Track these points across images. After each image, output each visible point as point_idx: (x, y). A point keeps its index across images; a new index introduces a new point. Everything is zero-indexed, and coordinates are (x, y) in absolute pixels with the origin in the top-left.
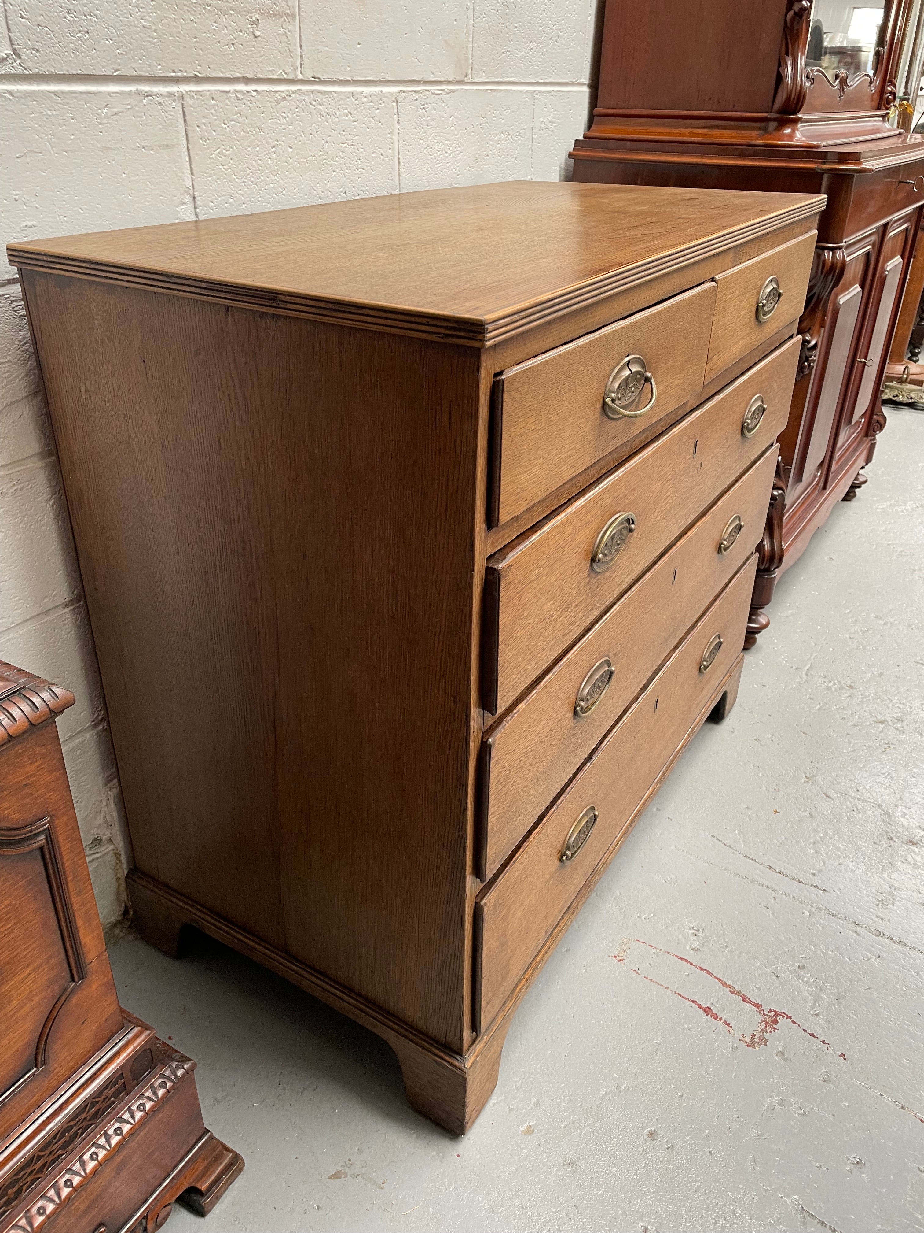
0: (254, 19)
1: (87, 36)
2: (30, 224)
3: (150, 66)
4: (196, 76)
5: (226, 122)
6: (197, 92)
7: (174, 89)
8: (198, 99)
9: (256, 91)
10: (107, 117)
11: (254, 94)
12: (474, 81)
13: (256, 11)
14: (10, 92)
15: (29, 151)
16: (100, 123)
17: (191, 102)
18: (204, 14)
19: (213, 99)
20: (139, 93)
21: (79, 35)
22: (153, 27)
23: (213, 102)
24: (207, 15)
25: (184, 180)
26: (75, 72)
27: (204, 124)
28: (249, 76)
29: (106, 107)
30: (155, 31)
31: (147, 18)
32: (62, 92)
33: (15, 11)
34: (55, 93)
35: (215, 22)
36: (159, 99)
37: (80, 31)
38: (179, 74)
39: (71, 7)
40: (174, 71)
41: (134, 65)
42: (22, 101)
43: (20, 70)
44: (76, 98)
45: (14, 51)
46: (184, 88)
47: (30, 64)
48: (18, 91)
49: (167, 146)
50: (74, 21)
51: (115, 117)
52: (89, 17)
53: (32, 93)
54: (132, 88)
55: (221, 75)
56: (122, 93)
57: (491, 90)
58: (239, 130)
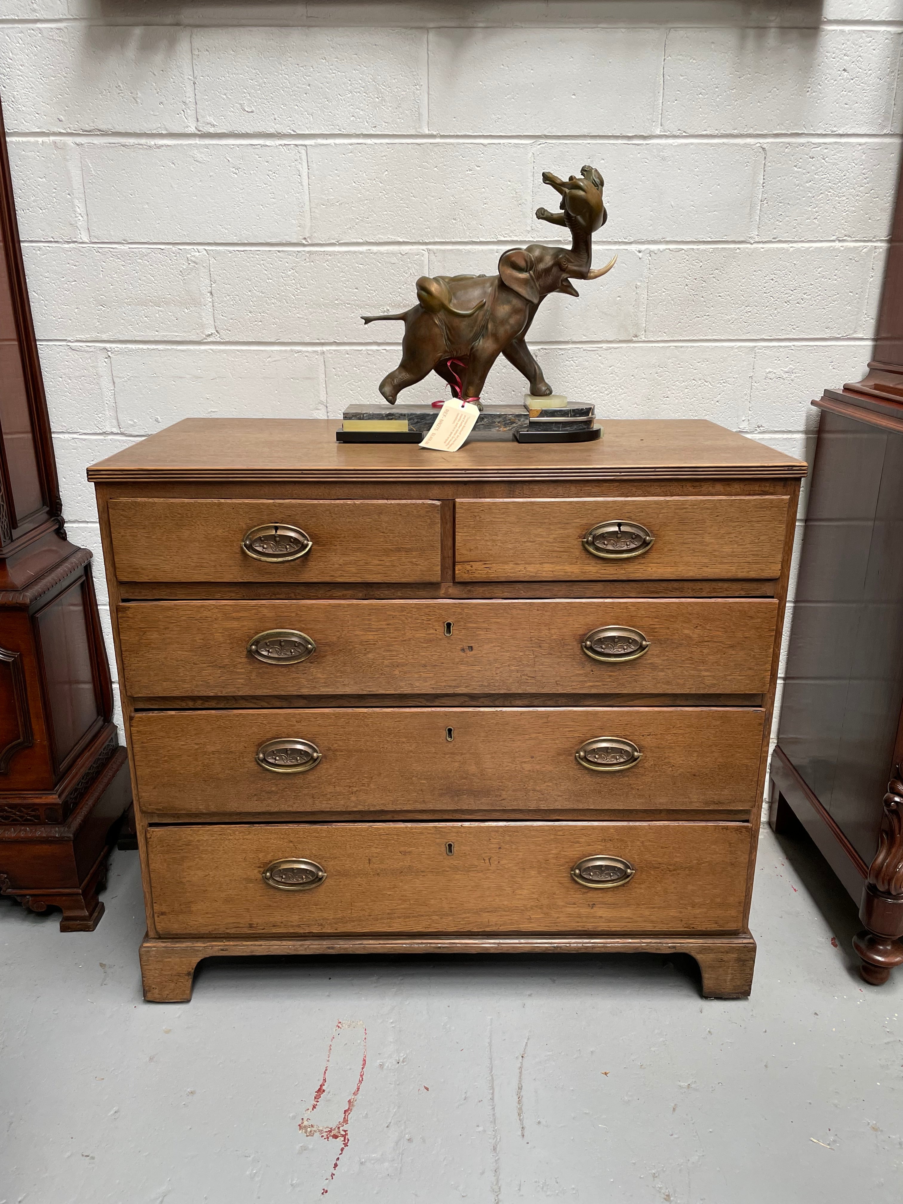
0: (385, 309)
1: (260, 323)
2: (213, 410)
3: (301, 337)
4: (335, 342)
5: (357, 366)
6: (334, 350)
7: (319, 349)
8: (335, 354)
9: (385, 349)
10: (269, 362)
11: (384, 351)
12: (646, 340)
13: (388, 305)
14: (212, 350)
15: (218, 377)
16: (264, 365)
17: (329, 356)
18: (344, 309)
19: (348, 354)
20: (292, 351)
21: (256, 323)
22: (305, 317)
23: (347, 356)
24: (346, 309)
25: (319, 397)
26: (251, 341)
27: (339, 367)
28: (379, 341)
29: (270, 357)
30: (306, 319)
31: (301, 313)
32: (242, 350)
33: (218, 313)
34: (238, 350)
35: (353, 313)
36: (306, 354)
37: (256, 321)
38: (323, 341)
39: (252, 310)
40: (318, 339)
41: (290, 337)
42: (218, 354)
43: (219, 340)
44: (250, 353)
45: (217, 331)
46: (325, 348)
47: (224, 337)
48: (216, 349)
49: (309, 378)
50: (253, 316)
51: (274, 363)
52: (262, 314)
53: (223, 351)
54: (288, 348)
55: (355, 341)
56: (281, 351)
57: (675, 346)
58: (368, 372)
